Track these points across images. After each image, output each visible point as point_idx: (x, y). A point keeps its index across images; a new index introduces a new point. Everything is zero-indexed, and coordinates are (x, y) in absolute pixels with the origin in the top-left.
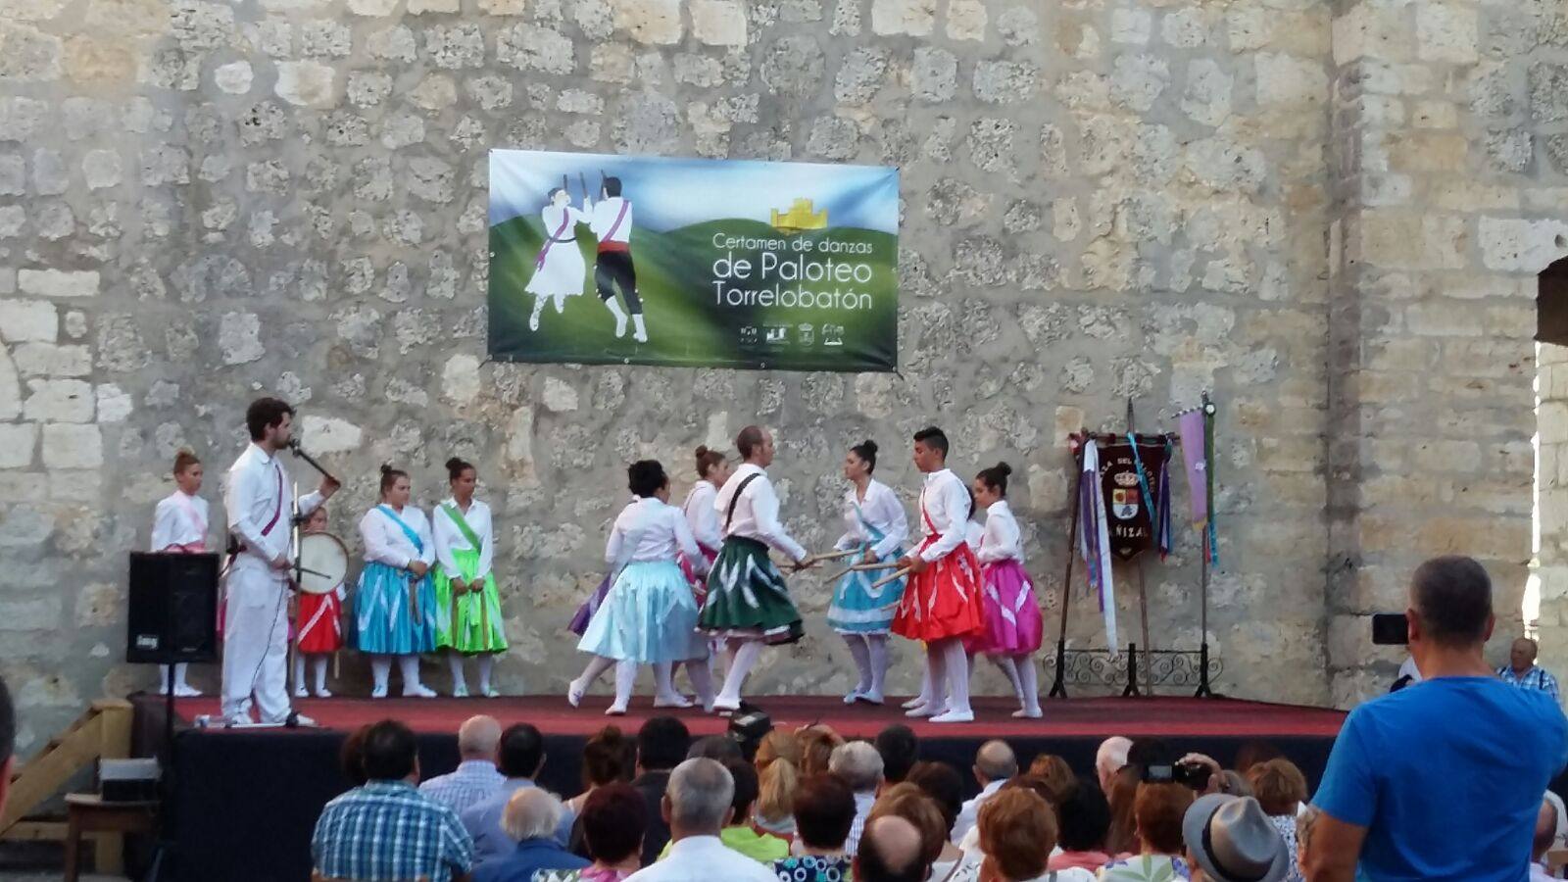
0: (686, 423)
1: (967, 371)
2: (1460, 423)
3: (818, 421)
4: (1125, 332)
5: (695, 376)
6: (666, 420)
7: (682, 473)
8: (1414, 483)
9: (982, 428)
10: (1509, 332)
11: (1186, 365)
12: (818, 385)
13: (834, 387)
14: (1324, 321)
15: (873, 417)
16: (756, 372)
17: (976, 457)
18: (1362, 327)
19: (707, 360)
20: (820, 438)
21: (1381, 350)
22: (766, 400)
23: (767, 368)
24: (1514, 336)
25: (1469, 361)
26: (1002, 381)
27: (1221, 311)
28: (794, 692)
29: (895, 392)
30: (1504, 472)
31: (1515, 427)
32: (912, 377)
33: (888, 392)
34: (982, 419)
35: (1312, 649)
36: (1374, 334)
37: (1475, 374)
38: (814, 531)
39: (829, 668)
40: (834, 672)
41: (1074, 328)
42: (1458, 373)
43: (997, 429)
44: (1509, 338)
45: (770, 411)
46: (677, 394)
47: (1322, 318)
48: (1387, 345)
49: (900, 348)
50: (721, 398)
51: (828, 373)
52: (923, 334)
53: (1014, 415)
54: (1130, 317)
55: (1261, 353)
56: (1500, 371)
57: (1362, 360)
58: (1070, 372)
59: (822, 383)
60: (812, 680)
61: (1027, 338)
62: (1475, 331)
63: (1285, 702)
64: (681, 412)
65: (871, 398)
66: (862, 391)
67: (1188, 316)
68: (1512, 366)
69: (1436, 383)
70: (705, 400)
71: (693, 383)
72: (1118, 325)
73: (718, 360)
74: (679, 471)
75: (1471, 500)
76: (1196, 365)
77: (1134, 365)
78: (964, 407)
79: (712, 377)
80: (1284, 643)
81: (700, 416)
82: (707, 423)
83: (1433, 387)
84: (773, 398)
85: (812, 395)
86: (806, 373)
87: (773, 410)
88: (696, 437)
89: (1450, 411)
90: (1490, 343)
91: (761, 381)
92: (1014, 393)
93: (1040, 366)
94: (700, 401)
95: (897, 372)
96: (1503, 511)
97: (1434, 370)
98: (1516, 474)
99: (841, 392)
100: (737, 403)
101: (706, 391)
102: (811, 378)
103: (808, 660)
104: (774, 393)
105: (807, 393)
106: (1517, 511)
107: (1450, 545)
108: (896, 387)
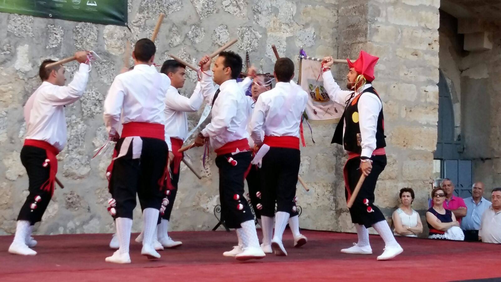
0: (4, 51)
1: (165, 28)
2: (410, 75)
4: (245, 12)
5: (9, 19)
7: (0, 84)
8: (389, 106)
10: (429, 26)
11: (274, 34)
12: (83, 30)
13: (92, 33)
14: (336, 14)
15: (114, 54)
16: (45, 20)
18: (369, 17)
19: (17, 9)
21: (377, 31)
22: (52, 38)
23: (54, 17)
24: (430, 28)
25: (413, 40)
26: (183, 37)
27: (290, 4)
28: (68, 232)
29: (125, 38)
31: (431, 78)
32: (136, 30)
33: (122, 39)
35: (329, 199)
36: (373, 22)
37: (415, 47)
38: (80, 126)
39: (89, 215)
40: (92, 218)
41: (220, 7)
42: (408, 46)
44: (430, 30)
45: (54, 46)
47: (335, 12)
48: (379, 28)
49: (129, 11)
50: (25, 35)
51: (89, 24)
52: (141, 3)
53: (189, 58)
54: (247, 3)
55: (307, 30)
56: (424, 47)
57: (368, 36)
58: (218, 34)
59: (85, 30)
60: (78, 224)
61: (196, 10)
62: (415, 24)
63: (318, 230)
65: (112, 42)
66: (108, 37)
67: (274, 5)
68: (429, 44)
69: (399, 52)
70: (15, 36)
71: (8, 23)
72: (242, 7)
73: (23, 9)
75: (413, 117)
76: (279, 34)
77: (249, 32)
78: (163, 51)
79: (19, 20)
80: (317, 196)
81: (12, 46)
82: (16, 51)
83: (397, 54)
84: (56, 37)
85: (79, 38)
86: (75, 22)
87: (56, 46)
88: (10, 60)
89: (405, 67)
90: (421, 31)
91: (49, 26)
92: (190, 44)
93: (203, 29)
94: (12, 36)
95: (127, 26)
96: (426, 123)
97: (398, 44)
98: (431, 103)
99: (96, 36)
100: (34, 39)
101: (16, 29)
102: (79, 26)
103: (76, 211)
104: (57, 34)
105: (76, 36)
106: (431, 123)
107: (404, 142)
108: (127, 36)
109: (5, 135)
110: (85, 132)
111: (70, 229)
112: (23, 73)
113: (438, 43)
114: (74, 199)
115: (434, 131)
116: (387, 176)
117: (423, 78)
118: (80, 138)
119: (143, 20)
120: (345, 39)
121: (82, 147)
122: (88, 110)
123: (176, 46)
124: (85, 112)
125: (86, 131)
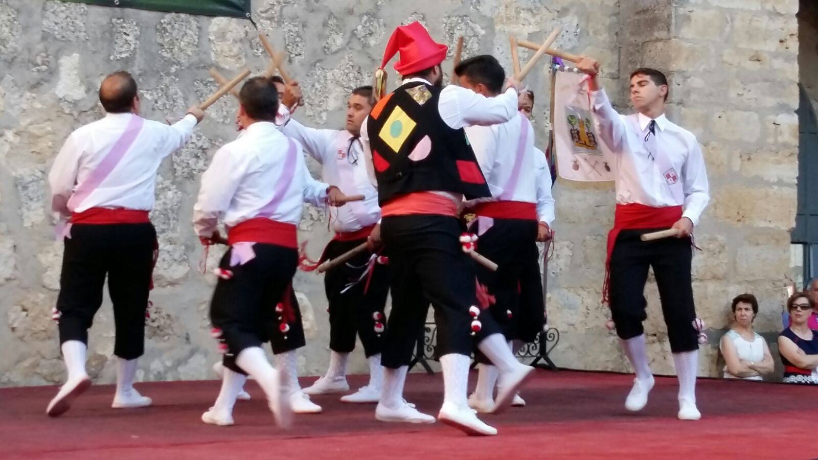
0: (37, 65)
1: (315, 21)
2: (747, 95)
3: (173, 69)
5: (44, 9)
6: (13, 59)
7: (31, 124)
8: (711, 152)
9: (330, 86)
10: (780, 9)
11: (507, 29)
13: (189, 32)
15: (227, 67)
16: (107, 10)
17: (324, 115)
20: (175, 89)
21: (687, 18)
22: (120, 42)
23: (122, 5)
24: (783, 13)
25: (751, 35)
26: (348, 35)
28: (152, 378)
29: (246, 40)
30: (776, 143)
31: (785, 100)
32: (265, 26)
33: (241, 41)
34: (329, 75)
36: (682, 3)
37: (756, 47)
38: (170, 194)
39: (187, 348)
40: (193, 353)
42: (743, 46)
43: (343, 86)
44: (780, 14)
45: (123, 56)
46: (26, 29)
48: (692, 15)
50: (72, 37)
51: (183, 16)
55: (564, 20)
56: (772, 46)
57: (673, 28)
59: (176, 26)
60: (169, 364)
62: (755, 6)
63: (588, 369)
64: (30, 51)
65: (225, 46)
66: (217, 38)
68: (781, 41)
69: (728, 55)
70: (55, 39)
71: (43, 17)
74: (29, 120)
75: (753, 169)
76: (515, 29)
77: (462, 25)
78: (313, 61)
79: (62, 12)
80: (586, 311)
81: (50, 57)
82: (58, 66)
83: (725, 58)
84: (127, 40)
85: (167, 40)
86: (160, 14)
87: (127, 55)
88: (47, 81)
89: (738, 82)
90: (766, 18)
91: (114, 20)
92: (359, 48)
93: (381, 20)
94: (50, 40)
95: (250, 18)
96: (776, 180)
97: (726, 41)
98: (786, 145)
99: (196, 37)
100: (89, 44)
101: (56, 28)
102: (165, 20)
103: (165, 341)
104: (128, 35)
105: (162, 37)
106: (785, 180)
107: (738, 213)
108: (250, 36)
109: (41, 211)
110: (179, 205)
111: (155, 373)
112: (70, 103)
113: (796, 38)
114: (162, 322)
115: (792, 194)
116: (709, 275)
117: (770, 102)
118: (171, 215)
119: (277, 8)
120: (632, 34)
121: (174, 230)
122: (184, 165)
123: (336, 52)
124: (179, 168)
125: (180, 202)
